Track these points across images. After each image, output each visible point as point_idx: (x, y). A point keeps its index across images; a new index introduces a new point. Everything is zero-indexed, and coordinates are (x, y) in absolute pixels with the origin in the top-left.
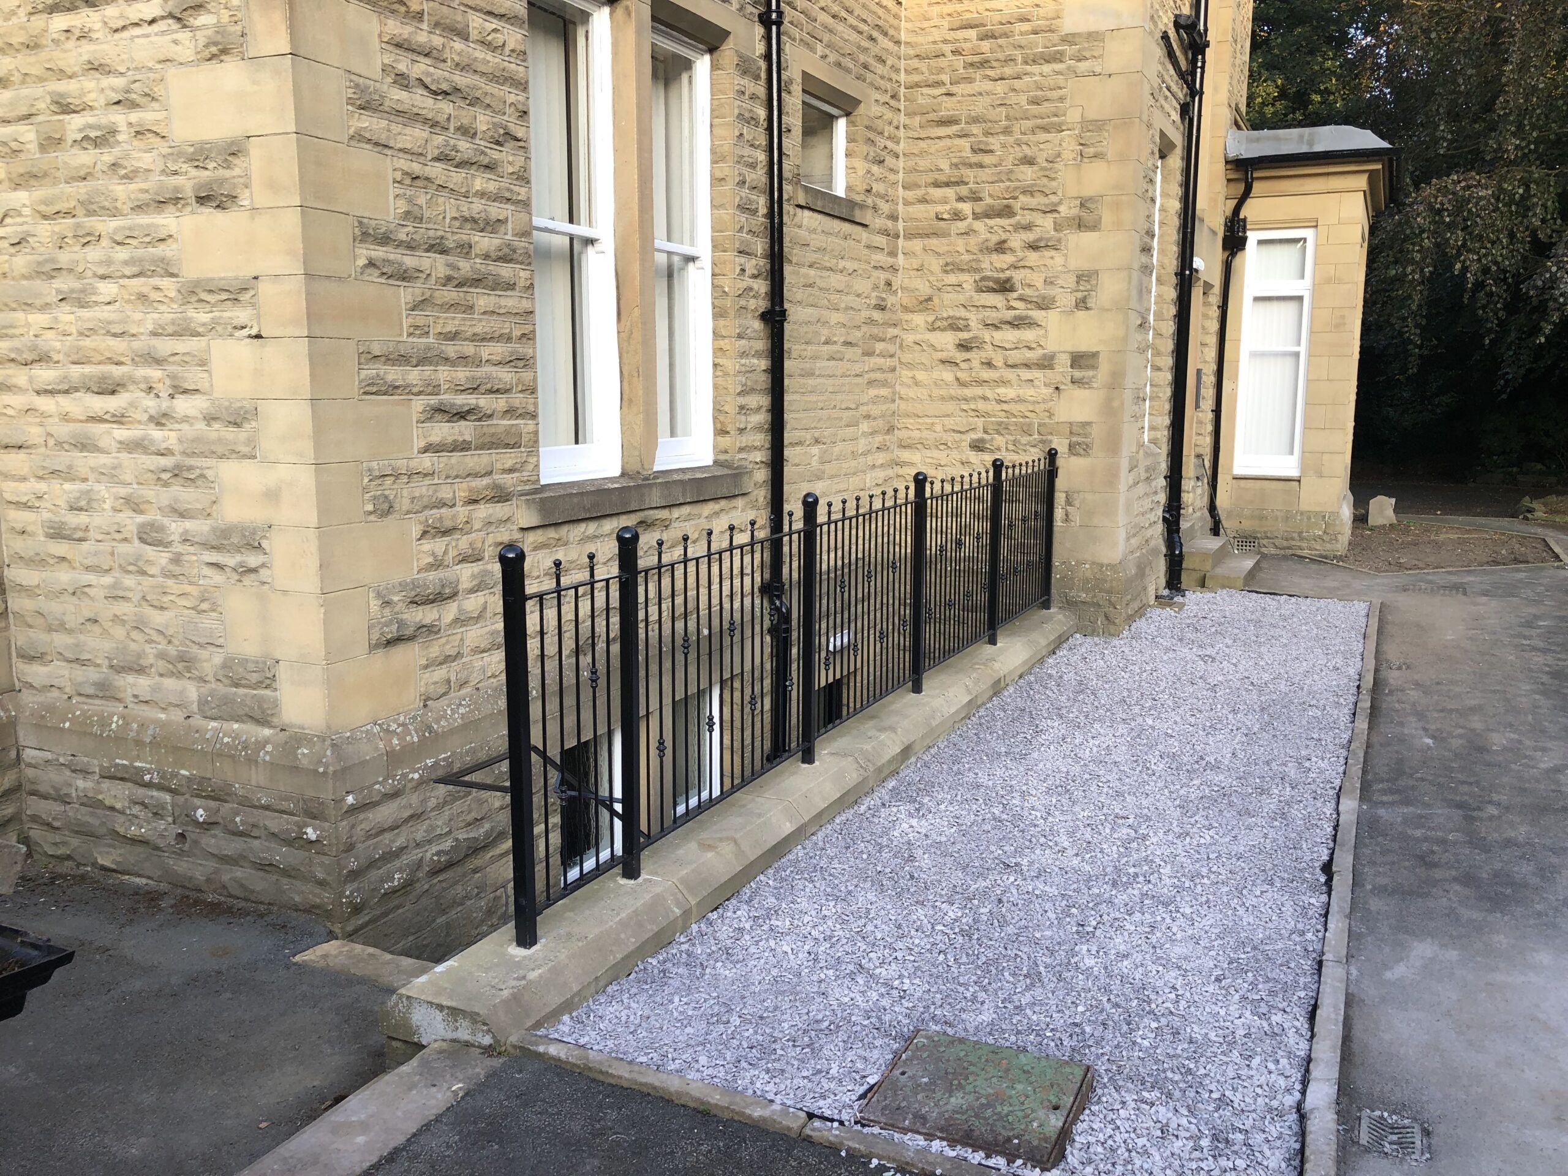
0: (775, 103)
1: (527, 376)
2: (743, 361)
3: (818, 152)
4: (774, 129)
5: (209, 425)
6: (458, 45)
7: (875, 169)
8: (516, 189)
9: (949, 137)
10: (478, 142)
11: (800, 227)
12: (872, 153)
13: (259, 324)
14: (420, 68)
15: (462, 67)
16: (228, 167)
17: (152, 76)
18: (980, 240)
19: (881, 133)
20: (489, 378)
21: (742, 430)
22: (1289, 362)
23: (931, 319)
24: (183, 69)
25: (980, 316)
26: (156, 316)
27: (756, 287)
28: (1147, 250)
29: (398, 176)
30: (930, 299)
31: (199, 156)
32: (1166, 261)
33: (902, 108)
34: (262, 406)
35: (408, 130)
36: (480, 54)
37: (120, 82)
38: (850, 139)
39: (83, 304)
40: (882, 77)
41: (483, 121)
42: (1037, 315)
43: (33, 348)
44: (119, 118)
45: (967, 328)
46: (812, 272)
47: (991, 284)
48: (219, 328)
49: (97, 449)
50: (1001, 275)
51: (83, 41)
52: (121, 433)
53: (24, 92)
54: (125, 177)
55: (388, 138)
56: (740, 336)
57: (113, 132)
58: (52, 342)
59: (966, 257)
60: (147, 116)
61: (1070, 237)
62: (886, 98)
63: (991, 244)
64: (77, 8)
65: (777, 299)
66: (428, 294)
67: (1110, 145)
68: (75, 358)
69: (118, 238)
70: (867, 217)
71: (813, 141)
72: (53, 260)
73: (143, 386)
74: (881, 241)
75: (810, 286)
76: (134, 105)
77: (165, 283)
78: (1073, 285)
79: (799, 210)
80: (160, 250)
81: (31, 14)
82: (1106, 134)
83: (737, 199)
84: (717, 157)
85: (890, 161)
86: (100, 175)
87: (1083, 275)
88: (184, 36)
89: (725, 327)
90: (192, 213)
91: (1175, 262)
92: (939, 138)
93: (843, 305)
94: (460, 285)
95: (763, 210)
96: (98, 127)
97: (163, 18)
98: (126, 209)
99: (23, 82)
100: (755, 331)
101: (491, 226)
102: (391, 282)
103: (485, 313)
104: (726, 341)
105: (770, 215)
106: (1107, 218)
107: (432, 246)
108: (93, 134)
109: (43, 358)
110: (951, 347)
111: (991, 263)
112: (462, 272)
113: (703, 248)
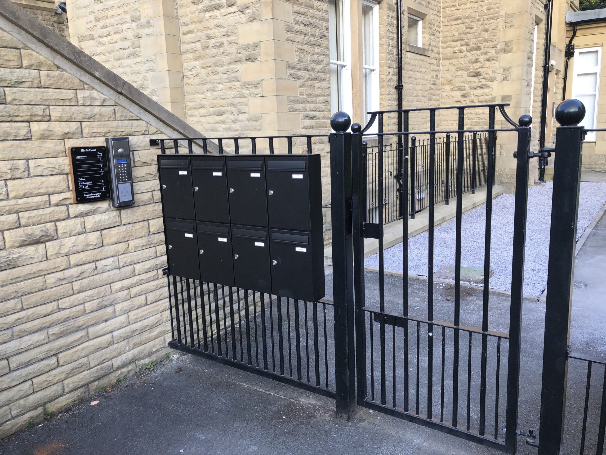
0: (399, 18)
1: (328, 106)
2: (389, 102)
3: (413, 33)
4: (399, 27)
5: (248, 122)
6: (311, 11)
7: (432, 37)
8: (326, 51)
9: (458, 24)
10: (316, 38)
11: (407, 58)
12: (431, 32)
13: (263, 93)
14: (301, 18)
15: (311, 17)
16: (255, 50)
17: (234, 27)
18: (469, 59)
19: (434, 25)
20: (319, 107)
21: (389, 124)
22: (591, 98)
23: (452, 87)
24: (243, 25)
25: (469, 85)
26: (234, 93)
27: (393, 78)
28: (530, 58)
29: (297, 49)
30: (451, 80)
31: (247, 48)
32: (539, 62)
33: (441, 15)
34: (263, 115)
35: (299, 36)
36: (317, 12)
37: (225, 30)
38: (423, 28)
39: (214, 91)
40: (434, 6)
41: (317, 32)
42: (489, 83)
43: (200, 104)
44: (225, 39)
45: (465, 89)
46: (411, 73)
47: (473, 74)
48: (252, 95)
49: (217, 131)
50: (477, 71)
51: (215, 19)
52: (224, 126)
53: (198, 34)
54: (226, 55)
55: (294, 39)
56: (388, 94)
57: (223, 43)
58: (205, 102)
59: (464, 65)
60: (232, 38)
61: (501, 56)
62: (436, 13)
63: (473, 60)
64: (213, 10)
65: (400, 81)
66: (304, 83)
67: (516, 22)
68: (211, 106)
69: (224, 72)
70: (429, 54)
71: (411, 29)
72: (205, 80)
73: (230, 112)
74: (434, 61)
75: (411, 77)
76: (229, 36)
77: (237, 83)
78: (502, 72)
79: (407, 53)
80: (235, 74)
81: (199, 13)
82: (514, 18)
83: (388, 50)
84: (381, 37)
85: (437, 34)
86: (219, 56)
87: (506, 69)
88: (243, 16)
89: (384, 91)
90: (244, 64)
91: (543, 62)
92: (454, 25)
93: (421, 83)
94: (312, 80)
95: (395, 53)
96: (219, 42)
97: (237, 11)
98: (226, 64)
99: (197, 32)
100: (393, 92)
101: (319, 62)
102: (295, 80)
103: (318, 88)
104: (384, 96)
105: (398, 55)
106: (515, 48)
107: (305, 69)
108: (217, 44)
109: (203, 107)
110: (459, 96)
111: (473, 67)
112: (312, 76)
113: (376, 66)
